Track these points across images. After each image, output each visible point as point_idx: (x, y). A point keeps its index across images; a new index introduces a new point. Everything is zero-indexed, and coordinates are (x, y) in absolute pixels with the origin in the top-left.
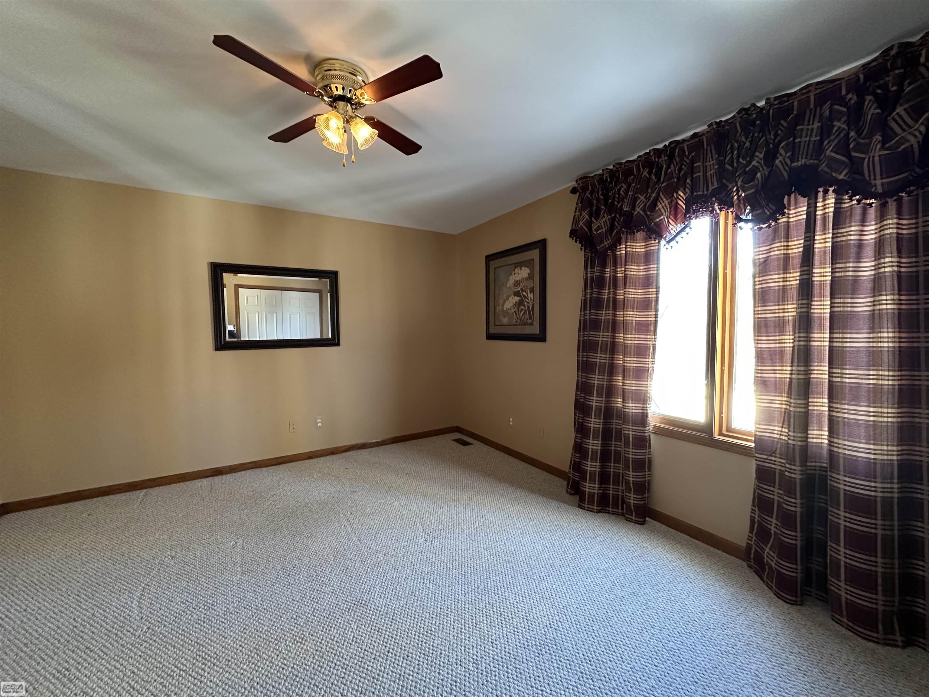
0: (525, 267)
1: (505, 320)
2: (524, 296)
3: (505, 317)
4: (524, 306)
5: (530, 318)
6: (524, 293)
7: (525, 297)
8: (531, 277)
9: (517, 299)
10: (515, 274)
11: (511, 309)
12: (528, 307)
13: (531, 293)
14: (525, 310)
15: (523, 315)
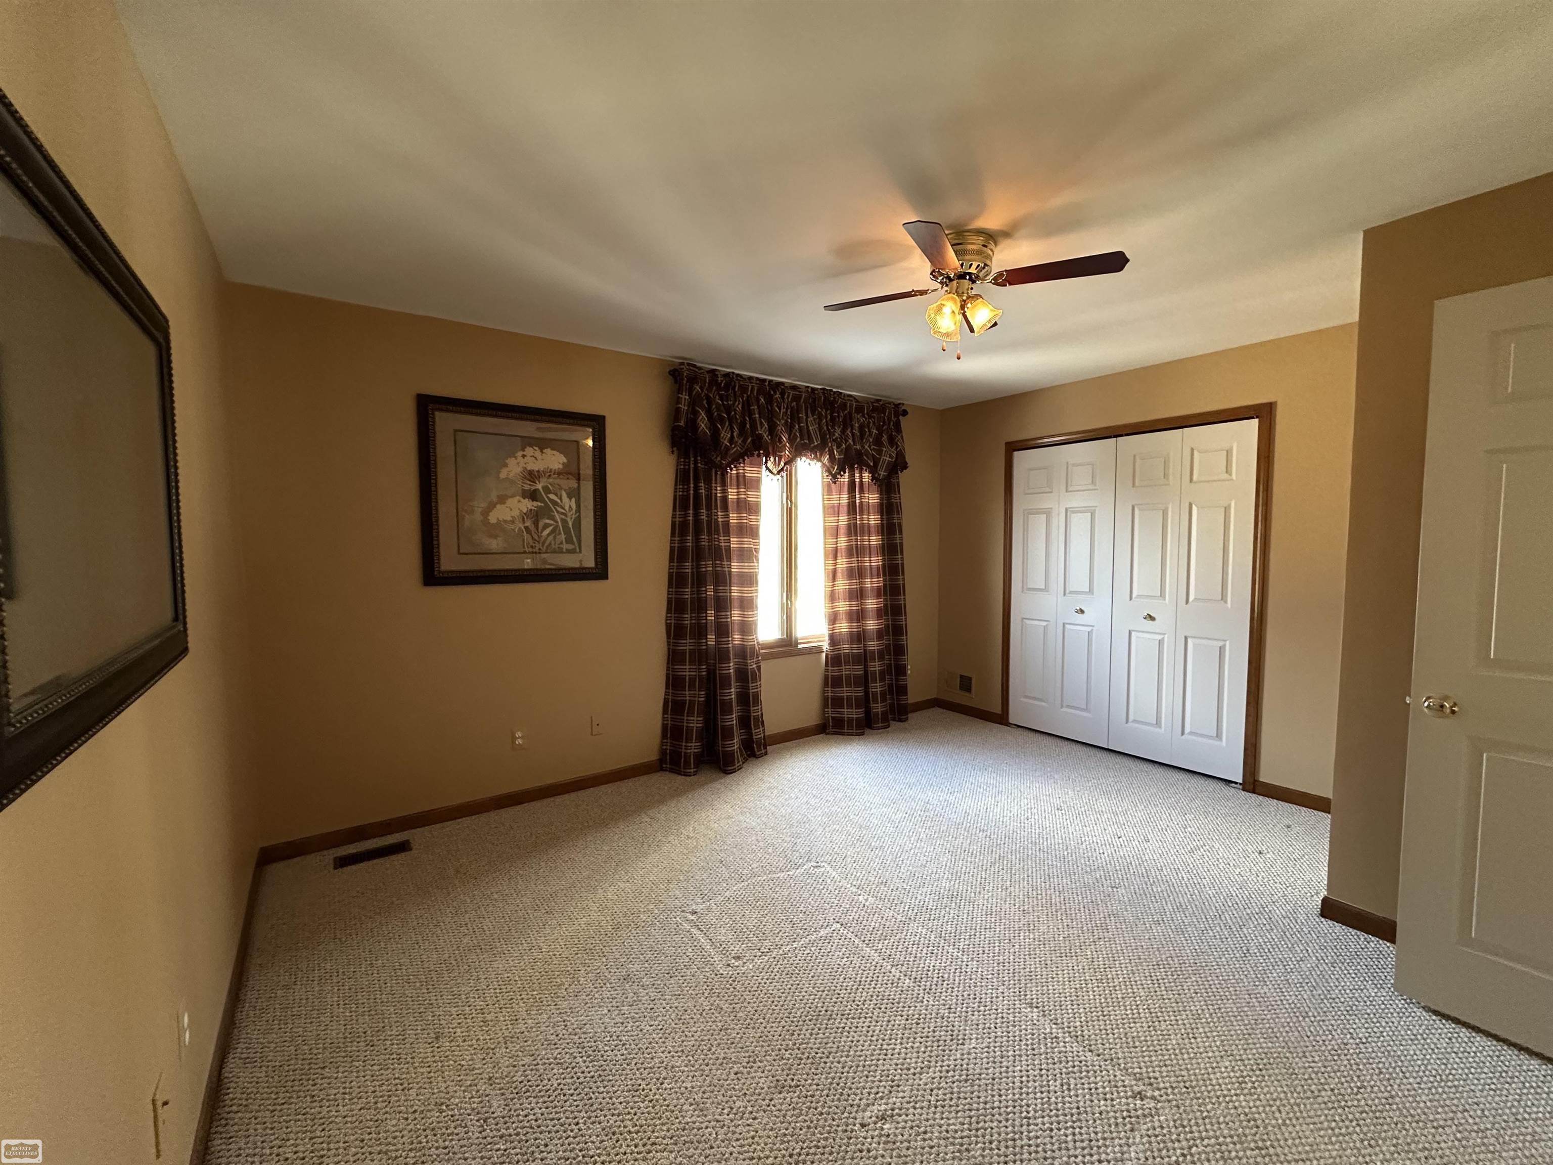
0: (553, 449)
1: (494, 544)
2: (551, 501)
3: (496, 537)
4: (553, 518)
5: (569, 540)
6: (552, 496)
7: (555, 503)
8: (572, 472)
9: (527, 505)
10: (524, 456)
11: (513, 522)
12: (564, 522)
13: (570, 498)
14: (557, 526)
15: (549, 535)
